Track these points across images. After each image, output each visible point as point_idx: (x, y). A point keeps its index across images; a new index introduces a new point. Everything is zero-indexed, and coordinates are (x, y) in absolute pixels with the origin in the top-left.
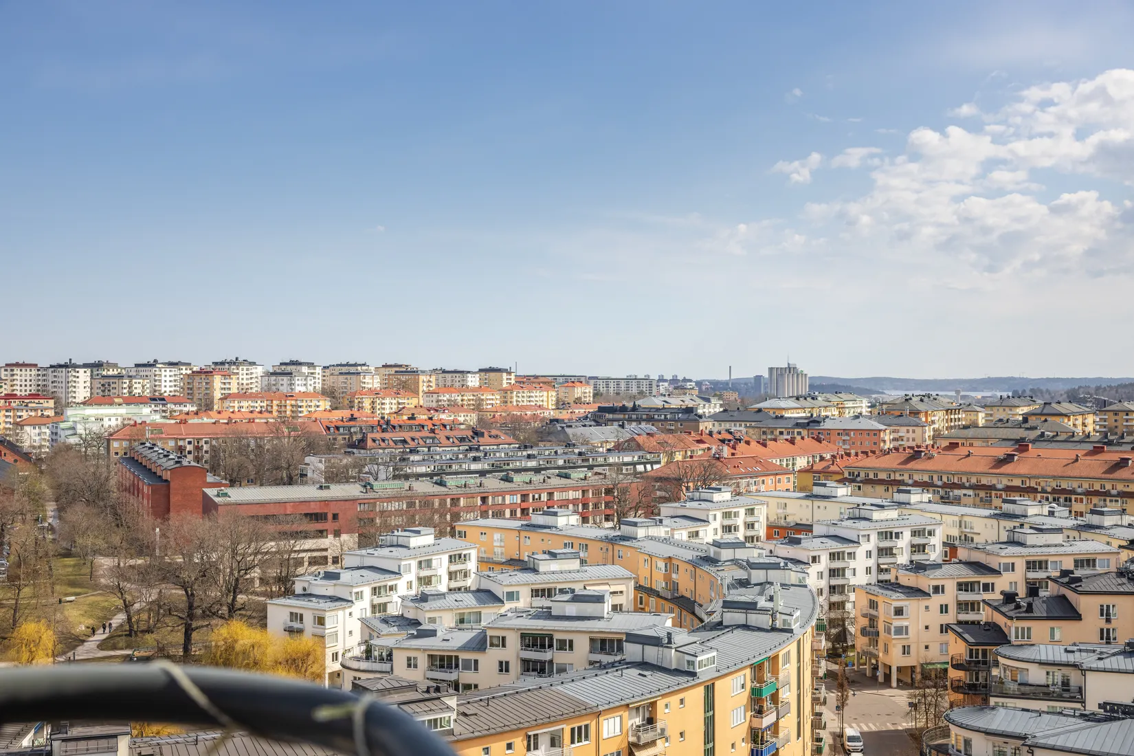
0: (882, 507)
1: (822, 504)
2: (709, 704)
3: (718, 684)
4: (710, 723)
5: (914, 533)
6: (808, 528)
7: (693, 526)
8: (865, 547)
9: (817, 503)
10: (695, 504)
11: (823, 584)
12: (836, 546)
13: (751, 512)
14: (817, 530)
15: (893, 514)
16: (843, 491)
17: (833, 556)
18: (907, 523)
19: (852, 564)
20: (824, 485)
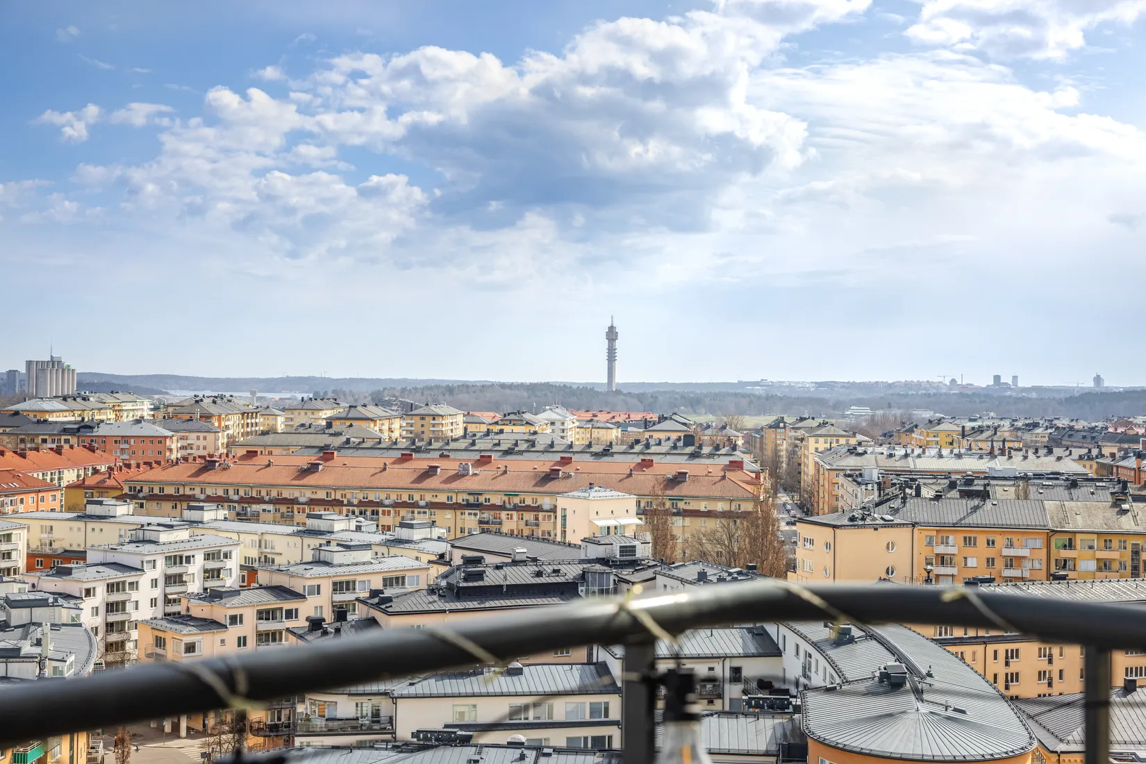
0: (171, 527)
1: (97, 525)
5: (207, 557)
6: (81, 556)
8: (150, 574)
9: (90, 525)
11: (99, 621)
12: (114, 576)
13: (6, 538)
14: (92, 557)
15: (183, 535)
16: (123, 510)
17: (111, 588)
18: (199, 544)
19: (134, 595)
20: (100, 503)
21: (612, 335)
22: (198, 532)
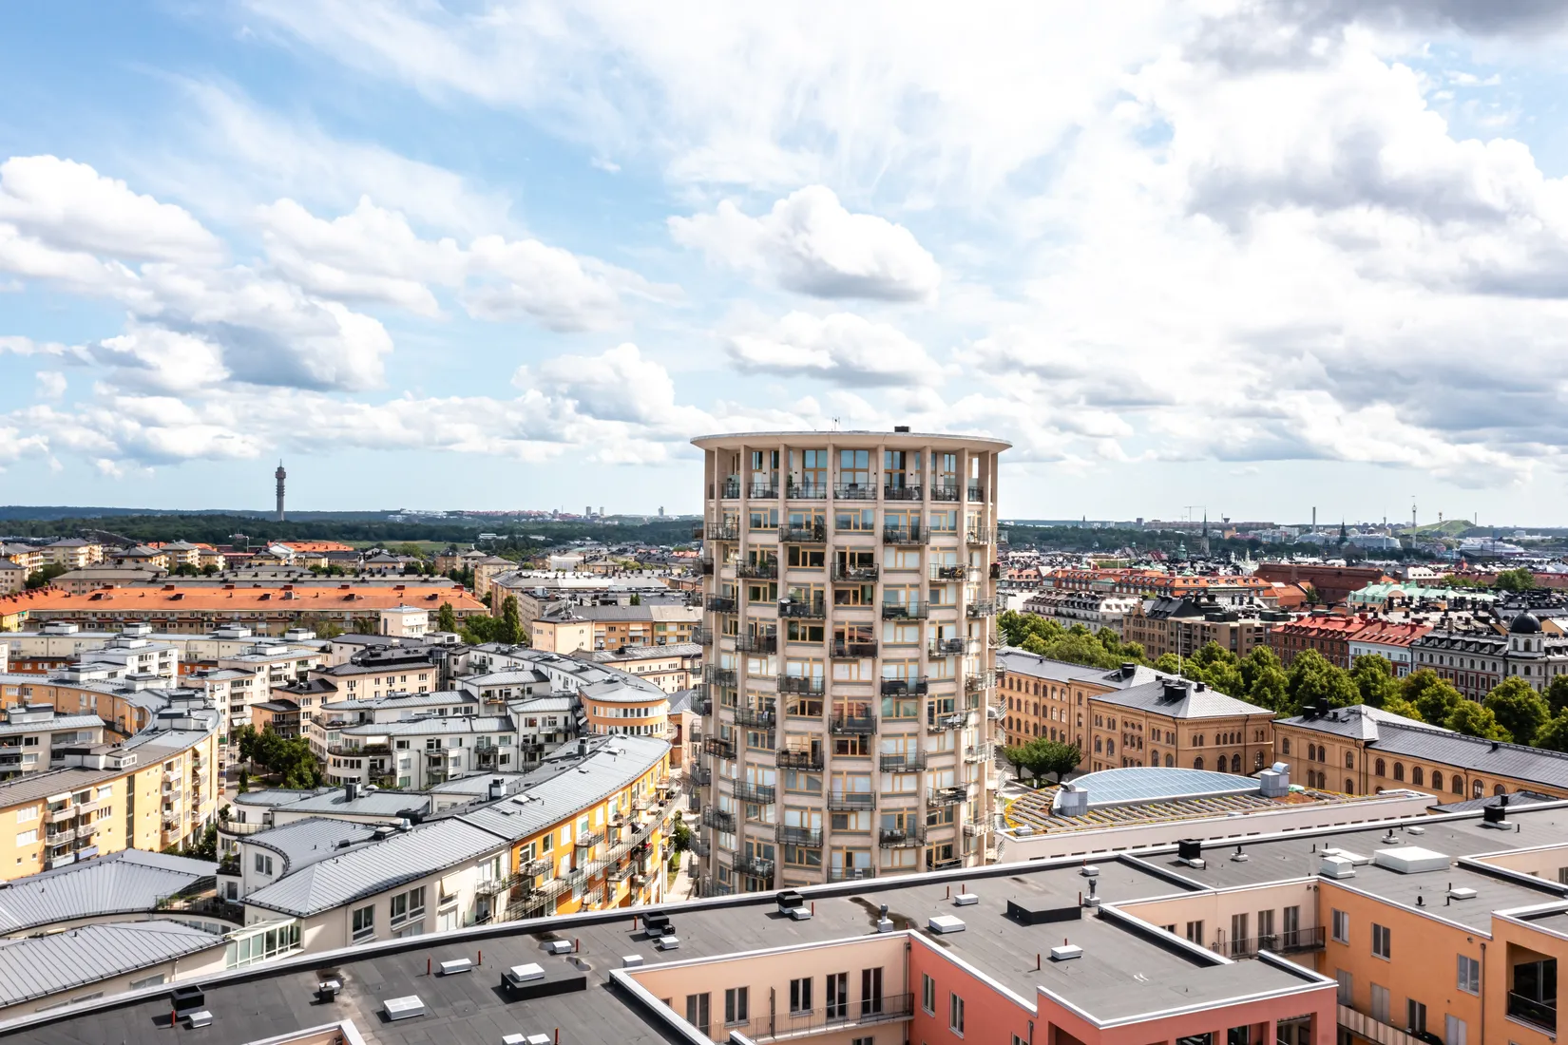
0: (274, 645)
1: (226, 644)
2: (131, 788)
3: (137, 776)
4: (131, 801)
5: (299, 663)
6: (214, 663)
7: (112, 668)
8: (260, 675)
9: (222, 644)
10: (113, 651)
11: (226, 706)
12: (237, 676)
13: (163, 654)
14: (220, 664)
15: (283, 649)
16: (245, 633)
17: (235, 684)
18: (293, 655)
19: (249, 689)
20: (229, 629)
21: (280, 475)
22: (291, 647)
